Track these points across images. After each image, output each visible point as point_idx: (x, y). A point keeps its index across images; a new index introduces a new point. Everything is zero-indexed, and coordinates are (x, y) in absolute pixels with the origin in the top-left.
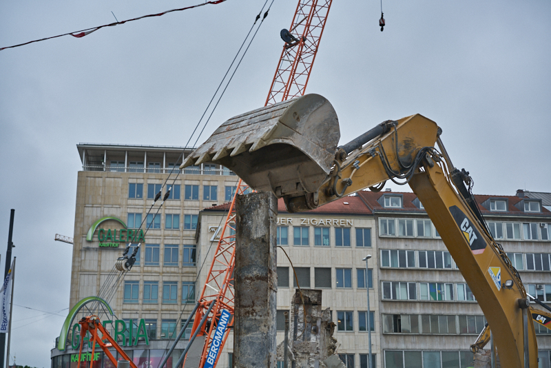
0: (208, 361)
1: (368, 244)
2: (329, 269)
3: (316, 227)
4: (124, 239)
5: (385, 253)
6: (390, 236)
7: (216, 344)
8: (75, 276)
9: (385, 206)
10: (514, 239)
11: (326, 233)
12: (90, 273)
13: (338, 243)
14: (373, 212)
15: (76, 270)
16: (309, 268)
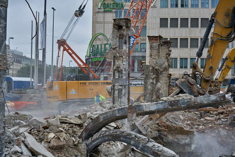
2: (208, 19)
4: (114, 7)
8: (94, 24)
11: (207, 1)
12: (100, 23)
15: (94, 21)
16: (198, 19)
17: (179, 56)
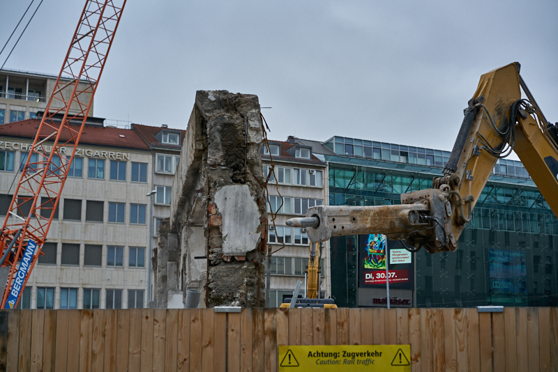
0: (12, 293)
1: (144, 179)
2: (103, 202)
3: (90, 159)
5: (160, 189)
6: (166, 173)
7: (21, 275)
9: (163, 142)
10: (284, 183)
11: (101, 166)
13: (113, 177)
14: (151, 147)
16: (80, 201)
17: (37, 283)
